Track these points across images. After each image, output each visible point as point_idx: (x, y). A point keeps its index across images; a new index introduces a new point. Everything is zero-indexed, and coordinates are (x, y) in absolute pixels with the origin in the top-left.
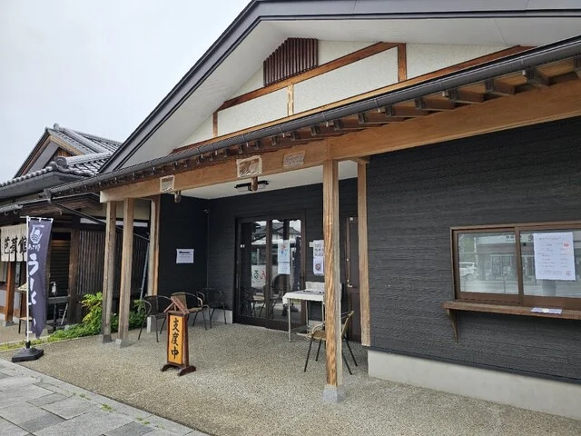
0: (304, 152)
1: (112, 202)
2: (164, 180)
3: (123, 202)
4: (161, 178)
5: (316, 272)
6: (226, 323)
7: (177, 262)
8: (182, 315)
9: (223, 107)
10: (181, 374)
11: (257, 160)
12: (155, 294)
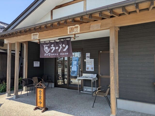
0: (100, 23)
1: (10, 43)
2: (34, 35)
3: (15, 43)
4: (32, 34)
5: (87, 70)
6: (52, 88)
7: (34, 66)
8: (43, 88)
9: (55, 9)
10: (43, 112)
11: (77, 27)
12: (26, 78)
